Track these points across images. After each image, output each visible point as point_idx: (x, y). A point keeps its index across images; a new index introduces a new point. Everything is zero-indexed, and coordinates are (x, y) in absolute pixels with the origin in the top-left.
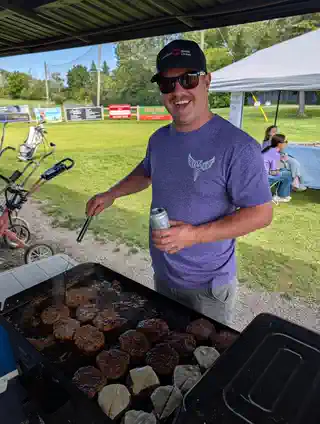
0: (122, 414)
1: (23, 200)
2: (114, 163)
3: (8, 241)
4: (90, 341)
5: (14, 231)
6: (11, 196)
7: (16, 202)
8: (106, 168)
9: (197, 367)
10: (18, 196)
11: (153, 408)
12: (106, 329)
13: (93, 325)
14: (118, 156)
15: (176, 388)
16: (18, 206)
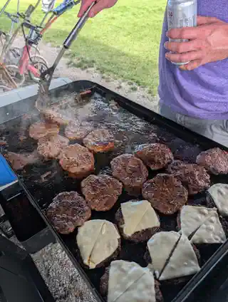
0: (107, 263)
1: (39, 36)
2: (120, 13)
3: (32, 75)
4: (77, 161)
5: (36, 67)
6: (28, 31)
7: (32, 38)
8: (113, 18)
9: (214, 211)
10: (34, 32)
11: (150, 261)
12: (97, 150)
13: (83, 144)
14: (125, 7)
15: (184, 237)
16: (35, 42)
